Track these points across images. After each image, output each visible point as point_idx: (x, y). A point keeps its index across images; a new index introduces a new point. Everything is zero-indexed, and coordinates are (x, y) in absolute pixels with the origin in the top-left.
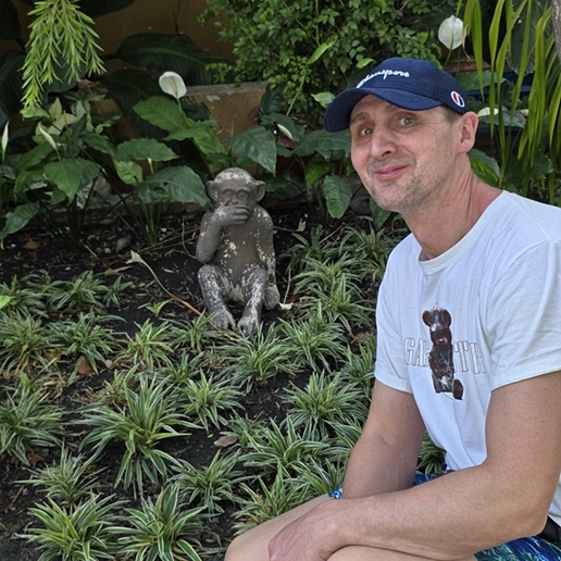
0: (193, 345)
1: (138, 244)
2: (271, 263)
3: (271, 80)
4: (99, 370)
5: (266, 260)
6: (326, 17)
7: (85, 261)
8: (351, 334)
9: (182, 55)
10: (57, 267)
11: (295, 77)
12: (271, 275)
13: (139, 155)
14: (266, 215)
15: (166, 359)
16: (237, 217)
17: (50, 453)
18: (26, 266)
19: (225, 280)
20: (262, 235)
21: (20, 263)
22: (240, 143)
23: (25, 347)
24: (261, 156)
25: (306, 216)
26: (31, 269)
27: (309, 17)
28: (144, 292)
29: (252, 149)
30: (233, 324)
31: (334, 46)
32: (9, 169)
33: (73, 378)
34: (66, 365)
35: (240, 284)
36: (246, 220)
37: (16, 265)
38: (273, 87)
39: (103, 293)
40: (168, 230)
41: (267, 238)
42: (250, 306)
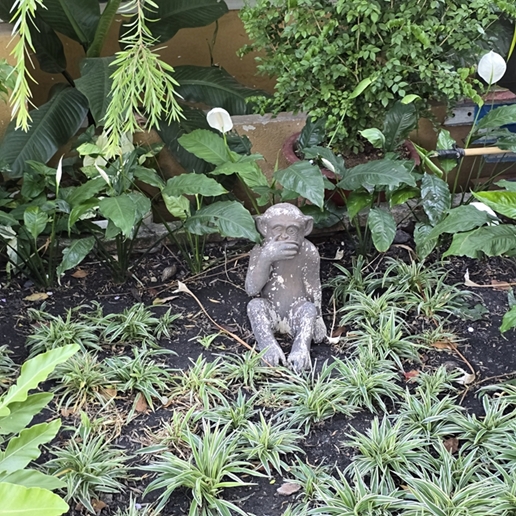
0: (246, 382)
1: (183, 273)
2: (318, 296)
3: (311, 113)
4: (155, 408)
5: (313, 293)
6: (367, 53)
7: (133, 290)
8: (403, 371)
9: (219, 87)
10: (106, 296)
11: (335, 111)
12: (317, 308)
13: (189, 190)
14: (313, 249)
15: (221, 397)
16: (287, 252)
17: (114, 499)
18: (76, 295)
19: (273, 313)
20: (309, 268)
21: (70, 293)
22: (288, 177)
23: (83, 385)
24: (309, 191)
25: (343, 244)
26: (81, 299)
27: (349, 53)
28: (192, 323)
29: (300, 184)
30: (284, 358)
31: (376, 81)
32: (63, 202)
33: (131, 416)
34: (123, 402)
35: (288, 317)
36: (294, 255)
37: (66, 294)
38: (313, 120)
39: (154, 325)
40: (210, 259)
41: (314, 272)
42: (299, 340)
